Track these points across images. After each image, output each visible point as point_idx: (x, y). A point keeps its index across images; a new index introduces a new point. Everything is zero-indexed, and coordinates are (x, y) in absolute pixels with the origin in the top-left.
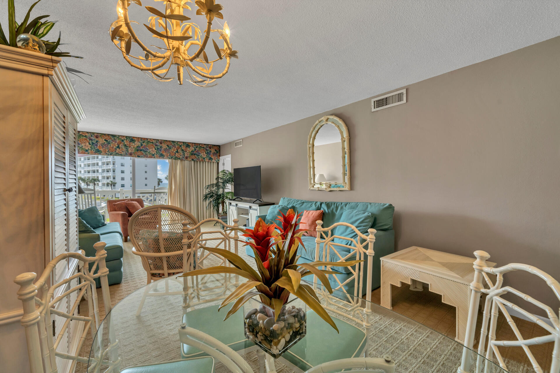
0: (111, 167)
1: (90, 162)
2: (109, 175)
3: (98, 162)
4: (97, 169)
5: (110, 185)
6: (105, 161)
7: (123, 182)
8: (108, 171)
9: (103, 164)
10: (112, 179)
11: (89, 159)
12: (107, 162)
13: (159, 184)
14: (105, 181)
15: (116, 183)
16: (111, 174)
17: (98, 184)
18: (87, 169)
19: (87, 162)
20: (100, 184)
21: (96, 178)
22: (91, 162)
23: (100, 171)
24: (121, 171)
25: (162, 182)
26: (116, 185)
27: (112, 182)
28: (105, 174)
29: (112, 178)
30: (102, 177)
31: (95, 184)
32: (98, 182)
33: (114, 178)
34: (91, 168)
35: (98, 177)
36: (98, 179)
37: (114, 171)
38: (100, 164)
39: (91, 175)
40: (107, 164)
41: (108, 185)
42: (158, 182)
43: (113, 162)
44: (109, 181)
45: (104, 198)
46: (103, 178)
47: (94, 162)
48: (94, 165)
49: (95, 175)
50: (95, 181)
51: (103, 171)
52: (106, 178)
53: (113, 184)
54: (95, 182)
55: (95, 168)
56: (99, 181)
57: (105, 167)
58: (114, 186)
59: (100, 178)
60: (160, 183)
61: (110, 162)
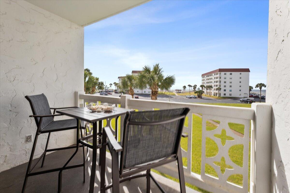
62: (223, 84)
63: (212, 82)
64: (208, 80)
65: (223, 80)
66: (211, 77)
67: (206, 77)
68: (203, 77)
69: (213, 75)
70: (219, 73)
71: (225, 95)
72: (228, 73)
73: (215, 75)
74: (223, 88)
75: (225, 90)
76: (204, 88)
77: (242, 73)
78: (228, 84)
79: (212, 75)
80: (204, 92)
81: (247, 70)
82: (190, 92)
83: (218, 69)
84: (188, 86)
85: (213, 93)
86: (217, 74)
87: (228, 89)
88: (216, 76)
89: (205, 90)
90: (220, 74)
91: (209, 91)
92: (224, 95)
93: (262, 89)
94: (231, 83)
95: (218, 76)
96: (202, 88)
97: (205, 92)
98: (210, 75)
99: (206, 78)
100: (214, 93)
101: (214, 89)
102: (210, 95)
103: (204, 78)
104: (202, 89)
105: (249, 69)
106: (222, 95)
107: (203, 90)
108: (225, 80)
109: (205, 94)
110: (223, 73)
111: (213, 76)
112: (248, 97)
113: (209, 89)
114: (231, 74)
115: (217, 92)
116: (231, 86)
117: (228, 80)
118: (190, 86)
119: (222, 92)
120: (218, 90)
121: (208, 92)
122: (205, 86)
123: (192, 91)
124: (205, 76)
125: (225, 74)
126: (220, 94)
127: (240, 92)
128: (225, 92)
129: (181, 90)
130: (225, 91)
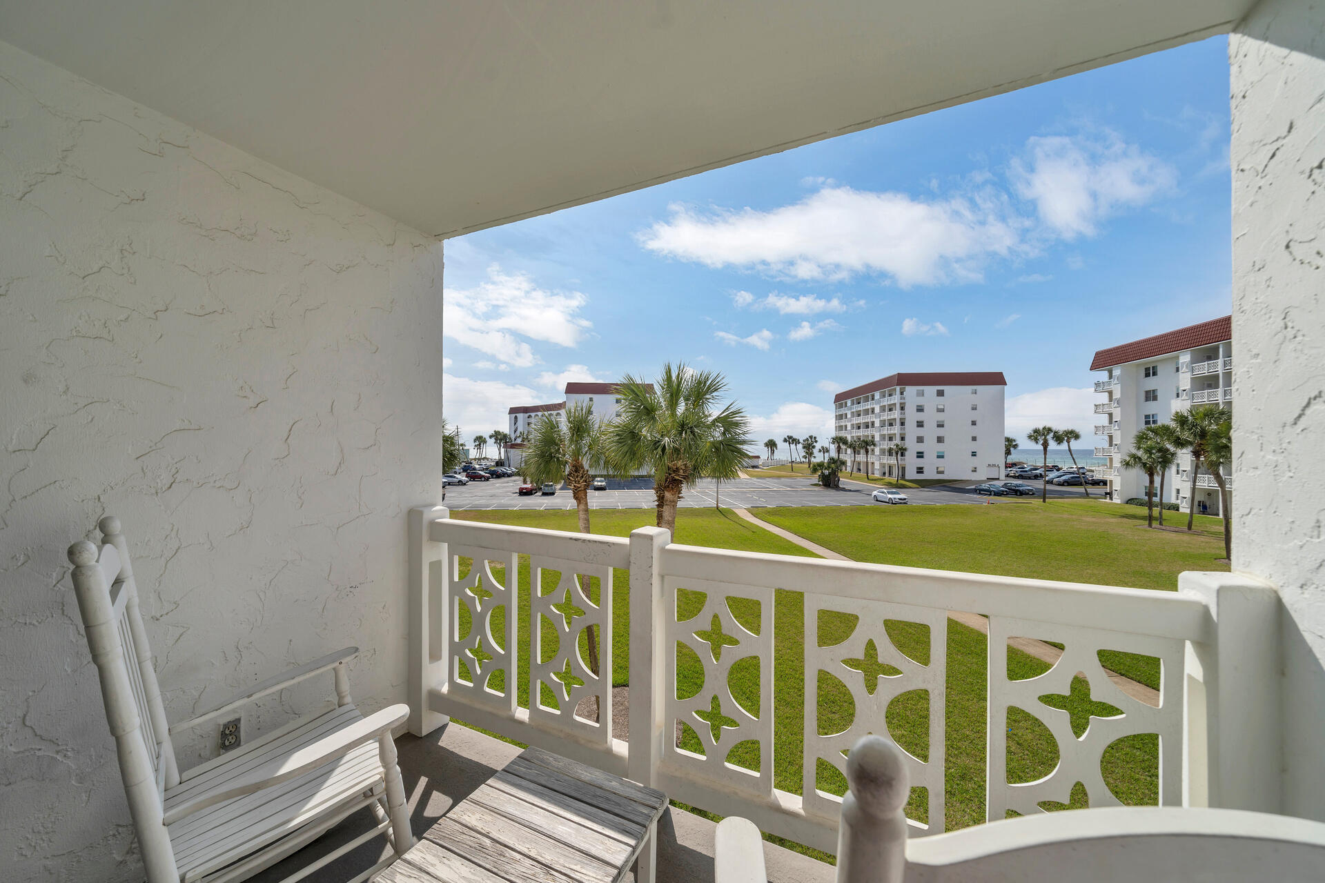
0: (896, 414)
1: (861, 409)
2: (892, 432)
3: (874, 406)
4: (872, 420)
5: (894, 454)
6: (885, 403)
7: (920, 447)
8: (891, 425)
9: (883, 409)
10: (897, 441)
11: (859, 403)
12: (889, 405)
13: (1008, 453)
14: (886, 445)
15: (905, 449)
16: (896, 430)
17: (873, 450)
18: (856, 421)
19: (856, 408)
20: (877, 451)
21: (870, 438)
22: (862, 407)
23: (877, 424)
24: (917, 422)
25: (1015, 446)
26: (907, 453)
27: (897, 446)
28: (886, 431)
29: (898, 437)
30: (881, 435)
31: (867, 452)
32: (872, 447)
33: (903, 439)
34: (861, 420)
35: (873, 437)
36: (872, 442)
37: (902, 424)
38: (877, 410)
39: (862, 433)
40: (890, 410)
41: (890, 452)
42: (1006, 446)
43: (901, 404)
44: (892, 445)
45: (882, 479)
46: (883, 437)
47: (866, 407)
48: (866, 412)
49: (869, 432)
50: (865, 445)
51: (883, 424)
52: (887, 438)
53: (902, 451)
54: (868, 447)
55: (868, 419)
56: (874, 445)
57: (886, 416)
58: (902, 455)
59: (877, 438)
60: (1012, 449)
61: (895, 404)
62: (912, 431)
63: (873, 423)
64: (859, 415)
65: (912, 416)
66: (868, 406)
67: (853, 404)
68: (841, 406)
69: (877, 395)
70: (898, 388)
71: (922, 472)
72: (931, 390)
73: (884, 396)
74: (912, 446)
75: (920, 455)
76: (843, 447)
77: (979, 388)
78: (930, 432)
79: (873, 399)
80: (844, 463)
81: (996, 379)
82: (792, 462)
83: (896, 373)
84: (785, 440)
85: (877, 466)
86: (890, 395)
87: (930, 447)
88: (886, 402)
89: (847, 456)
90: (902, 393)
91: (861, 458)
92: (918, 472)
93: (1049, 448)
94: (940, 425)
95: (896, 399)
96: (839, 450)
97: (849, 464)
98: (867, 400)
99: (850, 407)
100: (883, 466)
101: (883, 452)
102: (867, 474)
103: (843, 411)
104: (839, 453)
105: (1002, 373)
106: (911, 474)
107: (842, 457)
108: (920, 416)
109: (849, 469)
110: (911, 390)
111: (878, 401)
112: (1002, 477)
113: (862, 451)
114: (941, 393)
115: (893, 461)
116: (940, 440)
117: (930, 417)
118: (790, 440)
119: (911, 462)
120: (897, 454)
121: (859, 463)
122: (849, 439)
123: (798, 460)
124: (849, 403)
125: (921, 394)
126: (904, 469)
127: (974, 462)
128: (920, 462)
129: (758, 457)
130: (922, 457)
